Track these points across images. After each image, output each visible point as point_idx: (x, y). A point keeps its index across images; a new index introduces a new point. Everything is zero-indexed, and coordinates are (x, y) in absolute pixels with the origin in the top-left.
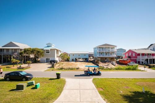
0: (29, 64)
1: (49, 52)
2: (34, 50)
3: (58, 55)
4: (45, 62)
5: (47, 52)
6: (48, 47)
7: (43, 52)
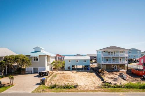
0: (12, 80)
1: (37, 60)
2: (18, 58)
3: (49, 63)
4: (32, 72)
5: (34, 60)
6: (36, 52)
7: (29, 61)
